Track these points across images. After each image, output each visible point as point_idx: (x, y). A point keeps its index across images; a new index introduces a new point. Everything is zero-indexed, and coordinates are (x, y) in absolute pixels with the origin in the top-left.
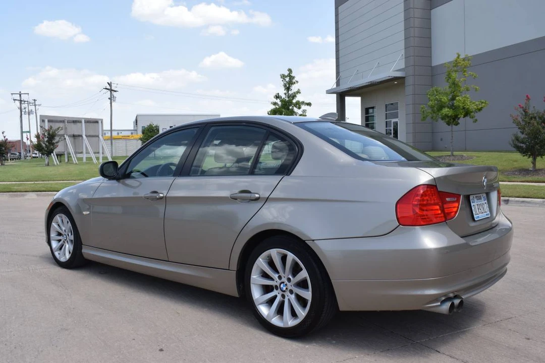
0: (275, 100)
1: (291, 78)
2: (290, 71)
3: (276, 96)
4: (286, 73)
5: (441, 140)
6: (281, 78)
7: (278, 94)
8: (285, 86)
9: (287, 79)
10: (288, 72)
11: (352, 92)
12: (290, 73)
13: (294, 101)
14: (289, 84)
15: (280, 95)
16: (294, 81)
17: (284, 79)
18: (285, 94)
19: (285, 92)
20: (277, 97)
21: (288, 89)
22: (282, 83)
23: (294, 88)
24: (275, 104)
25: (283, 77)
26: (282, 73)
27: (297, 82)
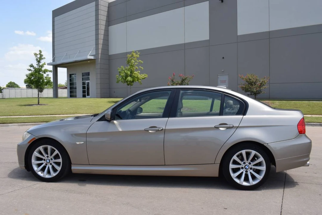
0: (30, 68)
1: (41, 56)
2: (40, 51)
3: (30, 65)
4: (38, 53)
5: (114, 92)
6: (34, 55)
7: (32, 64)
8: (37, 60)
9: (39, 56)
10: (39, 52)
11: (62, 65)
12: (40, 53)
13: (43, 69)
14: (40, 59)
15: (33, 65)
16: (43, 57)
17: (36, 56)
18: (37, 65)
19: (37, 63)
20: (32, 66)
21: (39, 62)
22: (35, 58)
23: (42, 62)
24: (30, 70)
25: (36, 55)
26: (35, 52)
27: (45, 58)
